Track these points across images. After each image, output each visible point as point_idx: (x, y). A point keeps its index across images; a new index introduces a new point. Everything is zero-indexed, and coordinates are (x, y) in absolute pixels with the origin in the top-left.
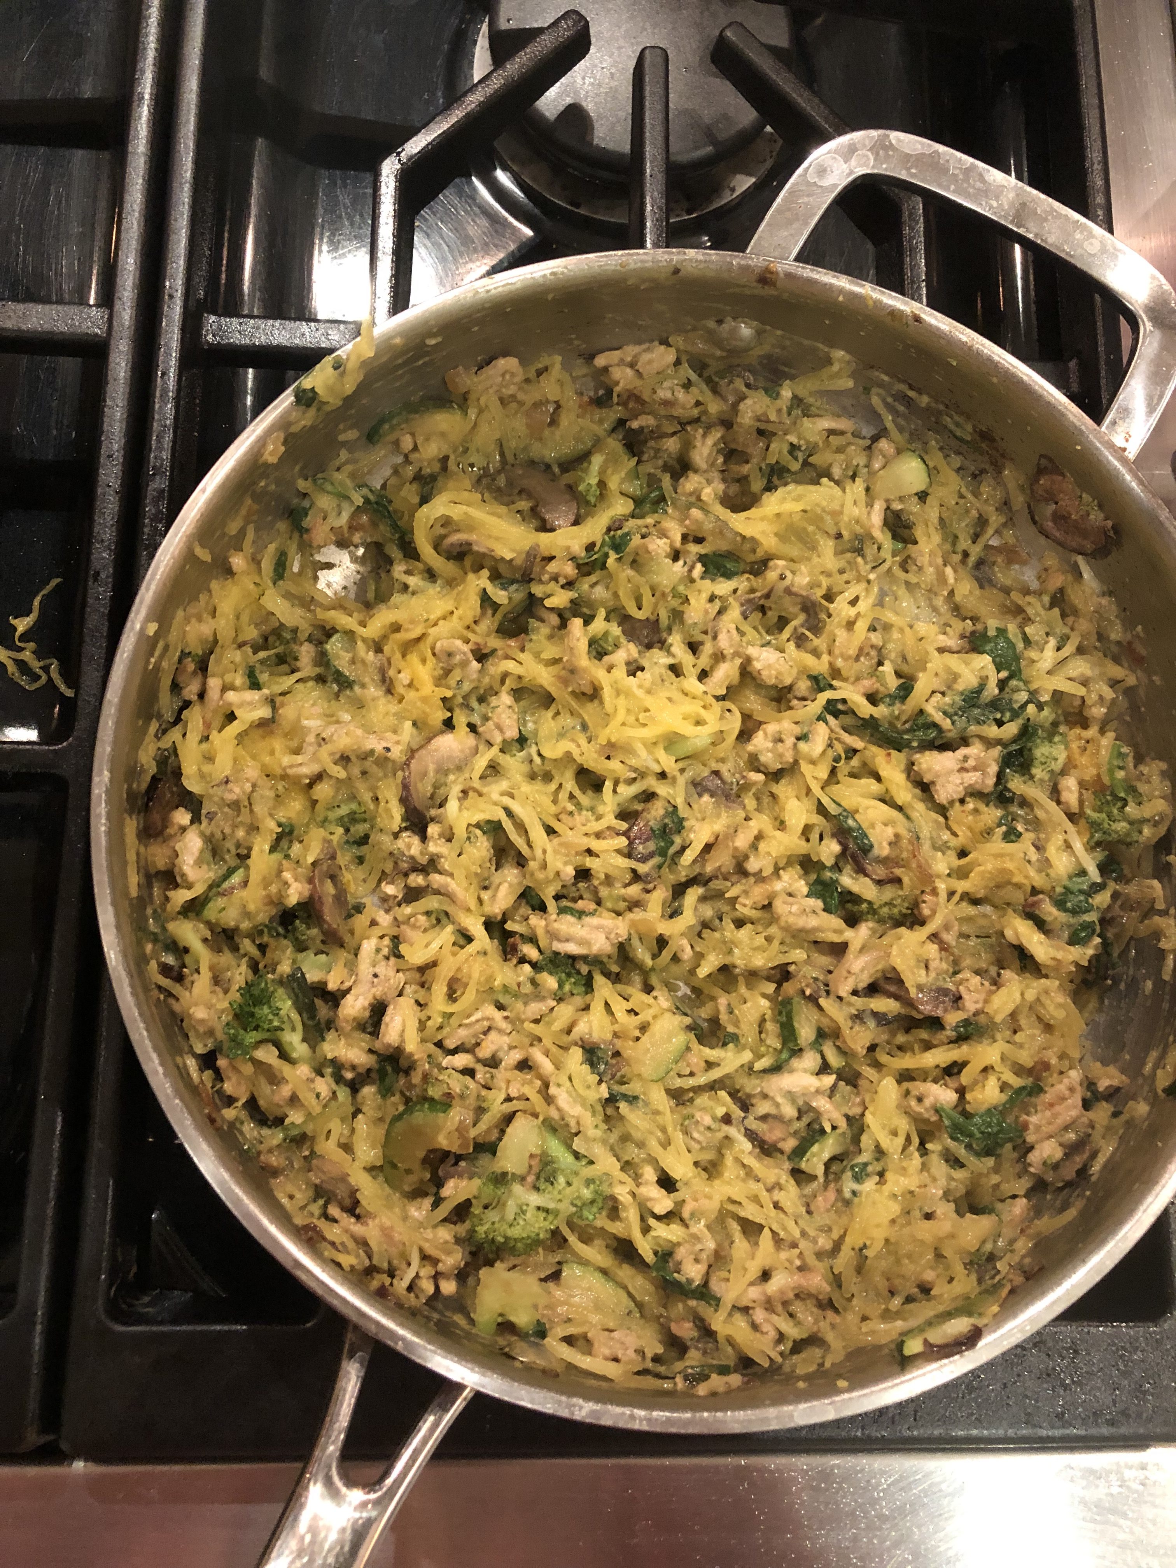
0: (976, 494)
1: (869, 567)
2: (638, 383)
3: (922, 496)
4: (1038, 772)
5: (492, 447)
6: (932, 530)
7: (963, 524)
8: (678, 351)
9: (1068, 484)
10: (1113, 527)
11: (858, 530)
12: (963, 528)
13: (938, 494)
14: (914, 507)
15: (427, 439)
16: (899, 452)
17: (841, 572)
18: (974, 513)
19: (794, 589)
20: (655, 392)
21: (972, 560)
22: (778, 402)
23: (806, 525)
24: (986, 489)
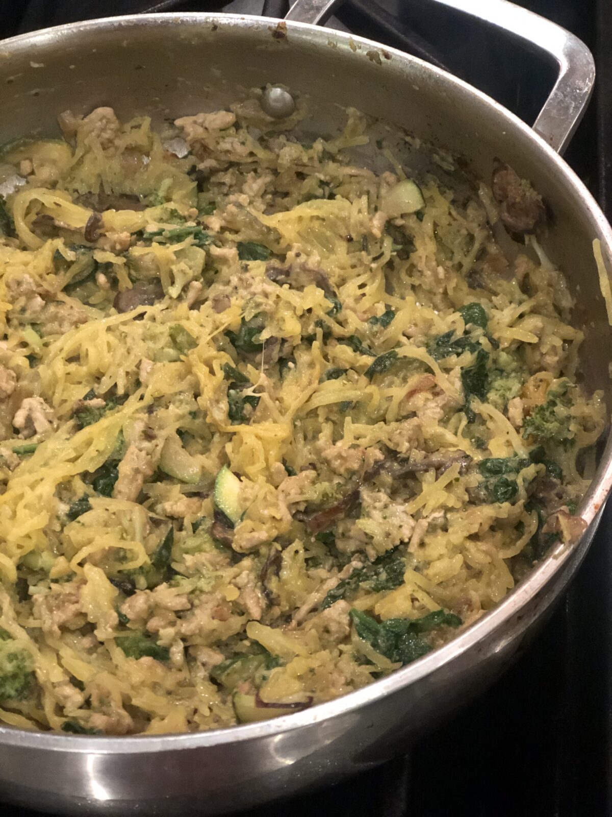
0: (465, 217)
1: (370, 258)
2: (205, 135)
3: (419, 215)
4: (492, 396)
5: (93, 180)
6: (427, 239)
7: (457, 242)
8: (237, 116)
9: (511, 176)
10: (543, 200)
11: (363, 231)
12: (457, 244)
13: (432, 213)
14: (412, 223)
15: (42, 165)
16: (399, 180)
17: (354, 267)
18: (464, 232)
19: (307, 267)
20: (218, 143)
21: (465, 269)
22: (311, 152)
23: (324, 230)
24: (471, 212)
